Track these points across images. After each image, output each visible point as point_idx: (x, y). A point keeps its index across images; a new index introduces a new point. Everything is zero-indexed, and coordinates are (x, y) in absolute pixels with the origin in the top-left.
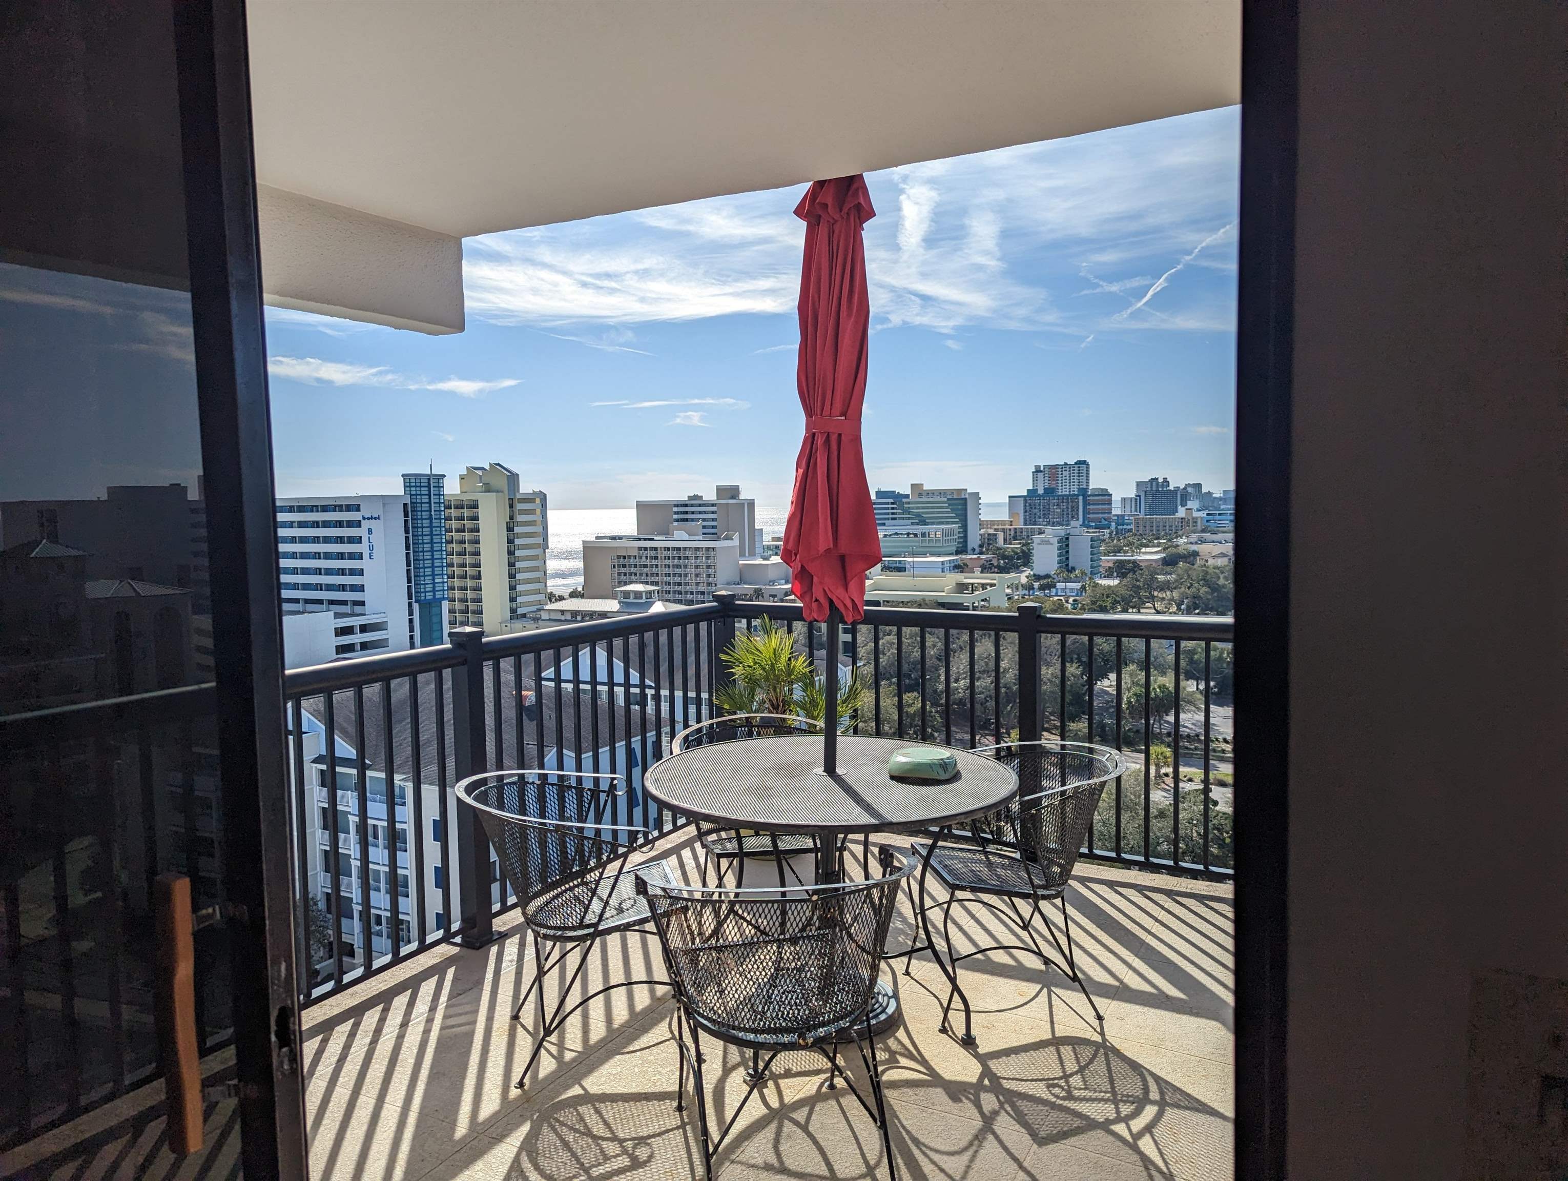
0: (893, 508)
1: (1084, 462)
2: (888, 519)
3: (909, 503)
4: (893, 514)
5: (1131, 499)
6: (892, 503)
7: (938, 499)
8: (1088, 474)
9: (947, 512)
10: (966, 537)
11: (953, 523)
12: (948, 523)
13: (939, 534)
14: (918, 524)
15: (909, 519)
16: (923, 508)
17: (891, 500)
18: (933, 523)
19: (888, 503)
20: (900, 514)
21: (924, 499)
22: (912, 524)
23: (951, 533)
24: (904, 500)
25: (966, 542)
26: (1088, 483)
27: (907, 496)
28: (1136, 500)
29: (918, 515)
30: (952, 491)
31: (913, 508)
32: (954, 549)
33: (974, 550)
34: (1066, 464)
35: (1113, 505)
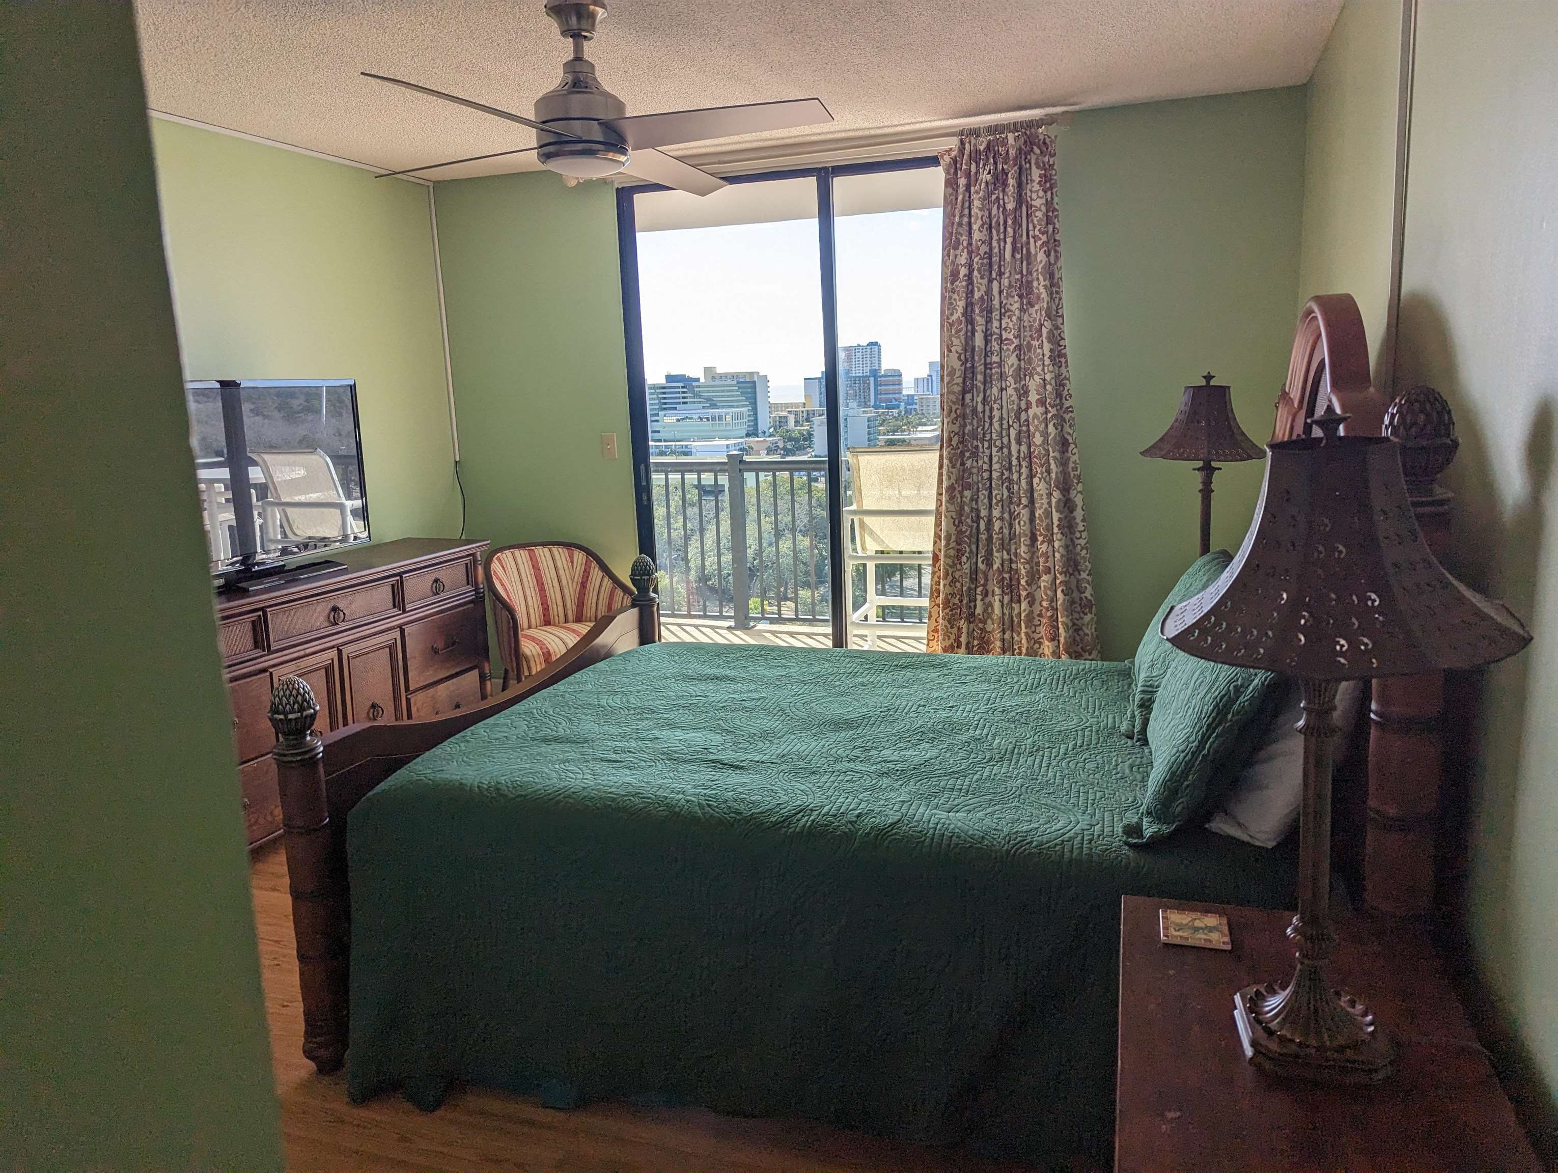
0: (683, 392)
1: (876, 344)
2: (679, 403)
3: (699, 387)
4: (684, 398)
5: (923, 379)
6: (683, 387)
7: (729, 382)
8: (879, 355)
9: (738, 396)
10: (756, 419)
11: (743, 406)
12: (738, 406)
13: (728, 418)
14: (708, 408)
15: (700, 402)
16: (713, 392)
17: (681, 384)
18: (724, 407)
19: (678, 387)
20: (690, 397)
21: (718, 382)
22: (703, 407)
23: (739, 416)
24: (694, 384)
25: (756, 424)
26: (880, 364)
27: (698, 380)
28: (928, 379)
29: (709, 399)
30: (744, 374)
31: (703, 392)
32: (745, 432)
33: (764, 432)
34: (859, 346)
35: (904, 386)
